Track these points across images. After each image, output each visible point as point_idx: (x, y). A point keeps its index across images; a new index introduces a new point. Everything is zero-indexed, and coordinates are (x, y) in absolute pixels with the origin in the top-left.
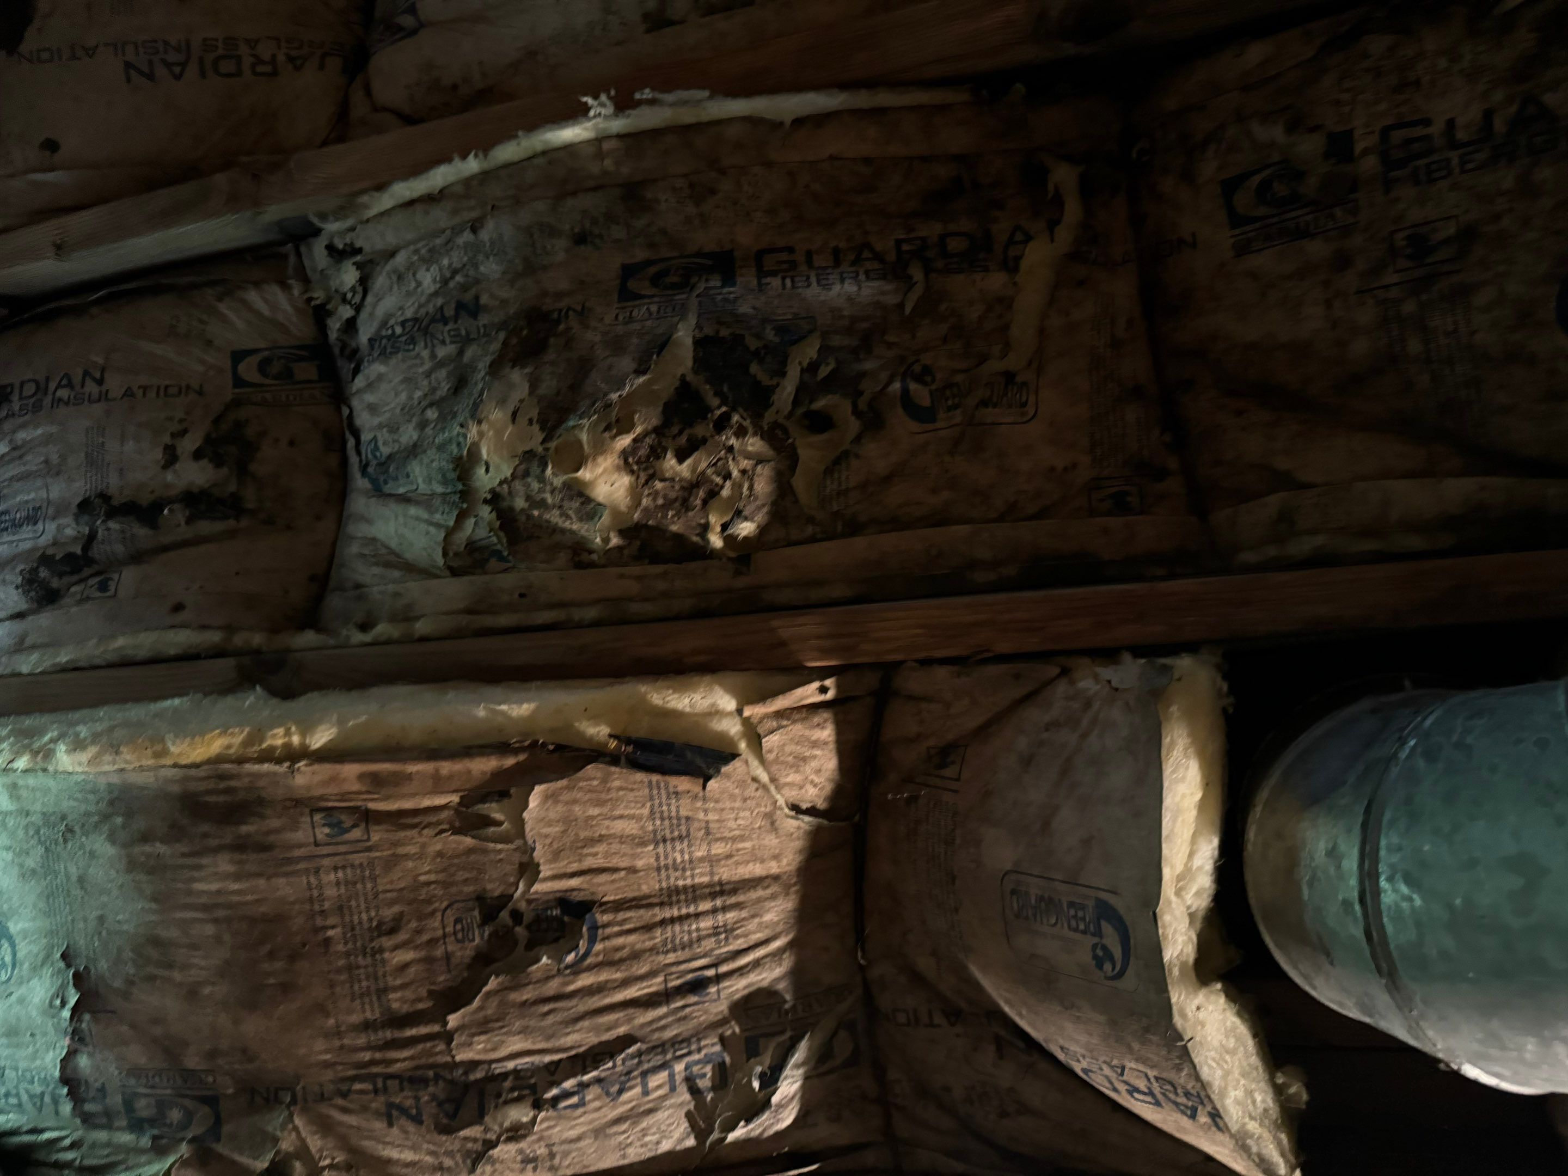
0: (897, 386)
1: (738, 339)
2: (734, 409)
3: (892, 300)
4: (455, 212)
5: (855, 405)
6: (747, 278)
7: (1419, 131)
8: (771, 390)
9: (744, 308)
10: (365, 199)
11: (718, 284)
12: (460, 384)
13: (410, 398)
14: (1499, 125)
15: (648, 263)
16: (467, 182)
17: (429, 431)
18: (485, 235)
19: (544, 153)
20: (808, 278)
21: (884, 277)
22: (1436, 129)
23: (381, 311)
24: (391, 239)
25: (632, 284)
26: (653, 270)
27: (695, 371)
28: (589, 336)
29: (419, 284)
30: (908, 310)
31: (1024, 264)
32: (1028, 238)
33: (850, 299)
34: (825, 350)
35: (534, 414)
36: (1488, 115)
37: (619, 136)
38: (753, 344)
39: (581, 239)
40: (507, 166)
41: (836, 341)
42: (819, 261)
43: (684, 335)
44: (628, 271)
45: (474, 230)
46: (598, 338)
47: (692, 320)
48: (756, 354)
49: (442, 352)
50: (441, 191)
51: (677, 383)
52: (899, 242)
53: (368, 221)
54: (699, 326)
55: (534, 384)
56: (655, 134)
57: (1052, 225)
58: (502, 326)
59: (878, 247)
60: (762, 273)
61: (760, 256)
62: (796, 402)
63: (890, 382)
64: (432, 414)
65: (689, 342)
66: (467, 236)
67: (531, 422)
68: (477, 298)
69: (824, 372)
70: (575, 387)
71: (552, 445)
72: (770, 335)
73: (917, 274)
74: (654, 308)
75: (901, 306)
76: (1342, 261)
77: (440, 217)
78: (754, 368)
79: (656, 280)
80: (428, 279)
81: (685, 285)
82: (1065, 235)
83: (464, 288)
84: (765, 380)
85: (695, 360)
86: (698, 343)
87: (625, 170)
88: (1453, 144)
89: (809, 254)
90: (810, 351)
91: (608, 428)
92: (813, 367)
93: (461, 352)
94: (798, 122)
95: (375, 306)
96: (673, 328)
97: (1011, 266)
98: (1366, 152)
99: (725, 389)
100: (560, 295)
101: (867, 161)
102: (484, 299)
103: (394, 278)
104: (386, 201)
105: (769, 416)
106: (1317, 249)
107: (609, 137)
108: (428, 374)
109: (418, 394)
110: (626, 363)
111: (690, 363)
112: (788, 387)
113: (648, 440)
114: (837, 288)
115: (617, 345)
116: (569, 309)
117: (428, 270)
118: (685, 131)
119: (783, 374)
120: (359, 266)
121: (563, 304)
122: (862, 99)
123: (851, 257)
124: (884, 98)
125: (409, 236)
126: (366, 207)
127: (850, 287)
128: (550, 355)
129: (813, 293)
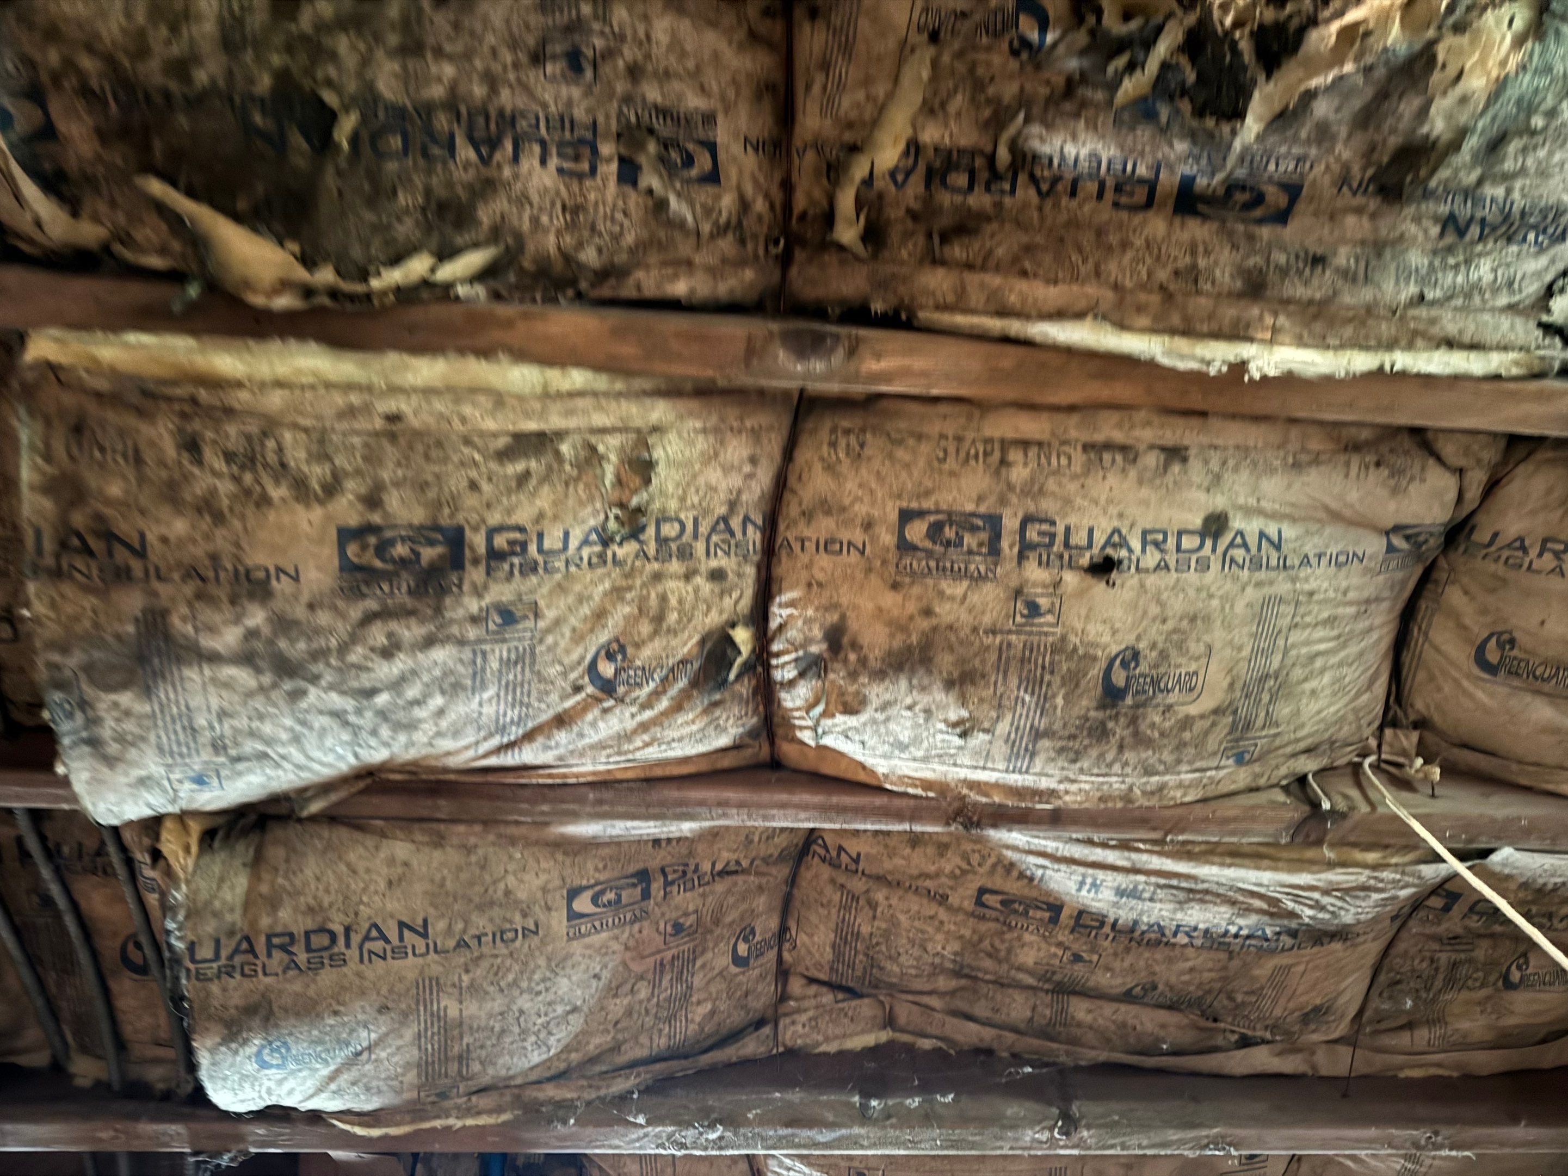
0: (1050, 38)
1: (1199, 113)
2: (1228, 33)
3: (1035, 129)
4: (1433, 321)
5: (1099, 19)
6: (1168, 181)
7: (567, 165)
8: (1181, 49)
9: (1181, 146)
10: (1515, 371)
11: (1198, 180)
12: (1495, 145)
13: (1551, 153)
14: (509, 146)
15: (1260, 221)
16: (1410, 346)
17: (1550, 102)
18: (1413, 289)
19: (1328, 347)
20: (1109, 169)
21: (1035, 157)
22: (554, 162)
23: (1543, 261)
24: (1505, 322)
25: (1283, 201)
26: (1258, 213)
27: (1254, 82)
28: (1346, 155)
29: (1495, 270)
30: (1021, 116)
31: (901, 146)
32: (893, 174)
33: (1074, 137)
34: (1113, 86)
35: (1436, 76)
36: (516, 159)
37: (1251, 340)
38: (1186, 106)
39: (1318, 261)
40: (1366, 348)
41: (1099, 96)
42: (1093, 187)
43: (1252, 126)
44: (1282, 217)
45: (1422, 297)
46: (1339, 147)
47: (1237, 145)
48: (1184, 92)
49: (1500, 192)
50: (1438, 347)
51: (1276, 75)
52: (1013, 191)
53: (1521, 349)
54: (1234, 133)
55: (1423, 113)
56: (1217, 335)
57: (869, 181)
58: (1427, 195)
59: (1032, 192)
60: (1152, 185)
61: (1149, 203)
62: (1159, 30)
63: (1055, 45)
64: (1538, 121)
65: (1249, 119)
66: (1430, 295)
67: (1444, 66)
68: (1442, 234)
69: (1121, 62)
70: (1383, 95)
71: (1431, 33)
72: (1164, 112)
73: (1003, 155)
74: (1272, 167)
75: (1027, 120)
76: (634, 72)
77: (1450, 324)
78: (1191, 76)
79: (1259, 199)
80: (1484, 270)
81: (1232, 187)
82: (859, 171)
83: (1450, 250)
84: (1184, 61)
85: (1249, 96)
86: (1240, 115)
87: (1255, 311)
88: (543, 144)
89: (1100, 195)
90: (1130, 87)
91: (1367, 34)
92: (1131, 67)
93: (1480, 182)
94: (1079, 316)
95: (1546, 269)
96: (1260, 138)
97: (914, 147)
98: (609, 160)
99: (1228, 58)
100: (1359, 211)
101: (1024, 274)
102: (1435, 230)
103: (1516, 286)
104: (1495, 362)
105: (1191, 19)
106: (652, 93)
107: (1262, 341)
108: (1523, 171)
109: (1542, 153)
110: (1322, 108)
111: (1256, 95)
112: (1162, 49)
113: (1327, 13)
114: (1084, 152)
115: (1323, 133)
116: (1354, 193)
117: (1480, 279)
118: (1188, 331)
119: (1165, 66)
120: (1548, 311)
121: (1359, 200)
122: (1015, 327)
123: (1060, 187)
124: (995, 324)
125: (1487, 317)
126: (1517, 363)
127: (1071, 150)
128: (1394, 141)
129: (1108, 152)
